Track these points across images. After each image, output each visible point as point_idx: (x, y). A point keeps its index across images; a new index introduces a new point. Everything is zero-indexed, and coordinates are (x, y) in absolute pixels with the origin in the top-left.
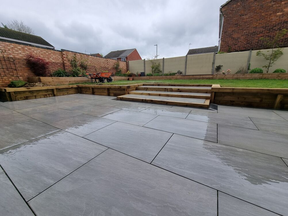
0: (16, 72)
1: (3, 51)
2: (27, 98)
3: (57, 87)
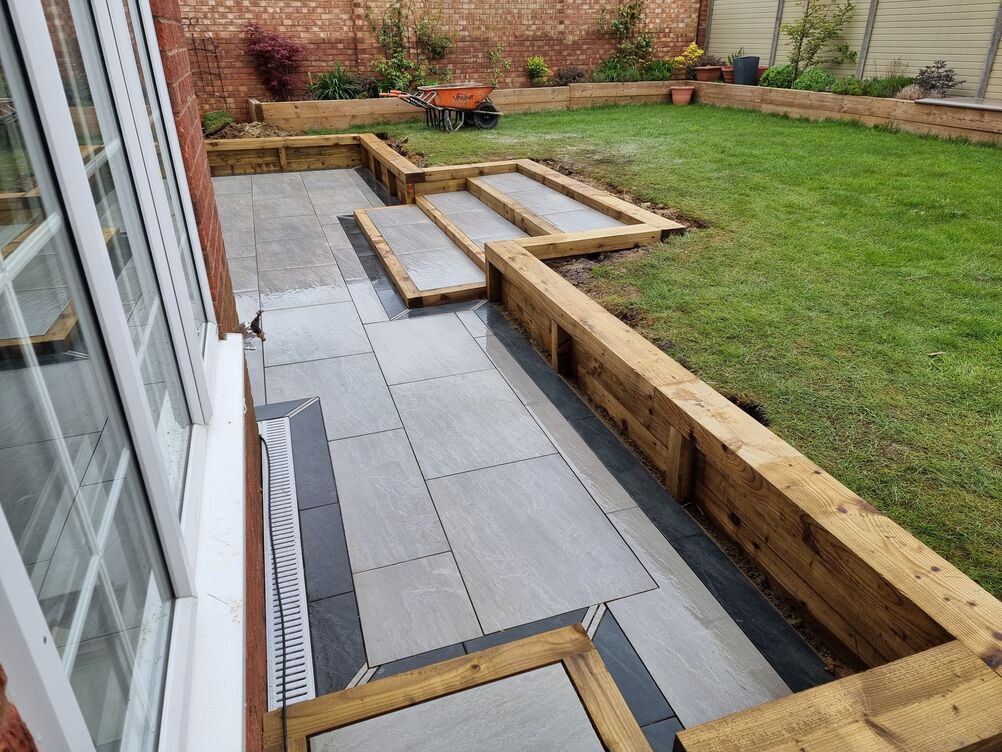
0: (218, 83)
1: (193, 22)
3: (289, 143)
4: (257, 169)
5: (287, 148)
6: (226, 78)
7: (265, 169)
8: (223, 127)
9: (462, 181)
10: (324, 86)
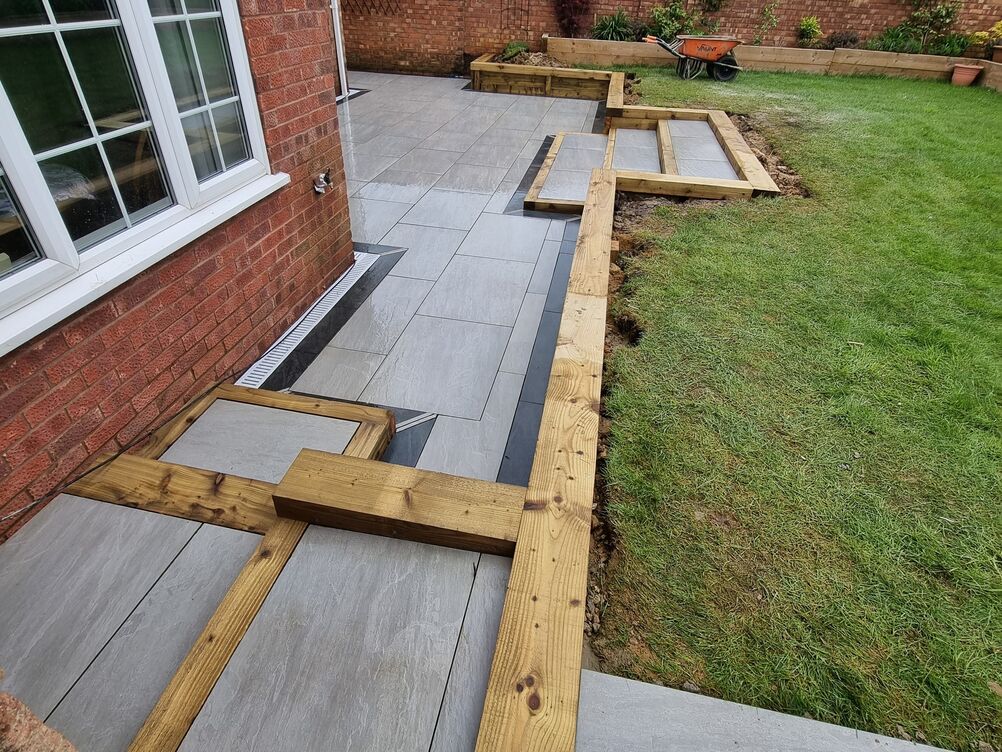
0: (525, 18)
2: (496, 90)
3: (556, 73)
4: (528, 91)
5: (553, 77)
6: (532, 15)
7: (534, 92)
8: (516, 55)
9: (653, 122)
10: (604, 27)
